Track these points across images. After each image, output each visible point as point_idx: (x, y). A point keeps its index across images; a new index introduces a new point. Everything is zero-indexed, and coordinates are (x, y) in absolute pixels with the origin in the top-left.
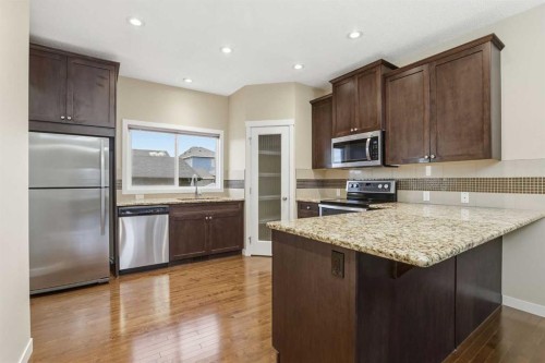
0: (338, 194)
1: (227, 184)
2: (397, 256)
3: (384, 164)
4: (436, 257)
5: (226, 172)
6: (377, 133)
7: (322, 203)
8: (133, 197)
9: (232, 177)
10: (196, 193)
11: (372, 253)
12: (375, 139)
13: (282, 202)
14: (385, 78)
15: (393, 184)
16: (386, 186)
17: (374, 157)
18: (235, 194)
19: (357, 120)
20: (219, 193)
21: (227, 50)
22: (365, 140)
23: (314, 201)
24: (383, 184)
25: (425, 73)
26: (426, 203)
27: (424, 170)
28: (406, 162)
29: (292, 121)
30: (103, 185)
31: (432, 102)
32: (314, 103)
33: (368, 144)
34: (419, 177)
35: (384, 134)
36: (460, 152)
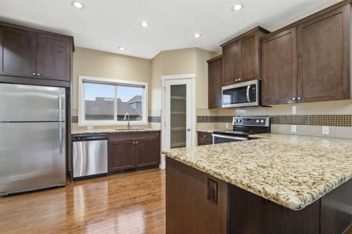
0: (227, 127)
1: (150, 119)
2: (266, 193)
3: (260, 104)
4: (309, 197)
5: (150, 111)
6: (255, 82)
7: (215, 133)
8: (85, 128)
9: (153, 115)
10: (129, 125)
11: (241, 187)
12: (254, 86)
13: (187, 132)
14: (261, 41)
15: (268, 119)
16: (262, 121)
17: (253, 99)
18: (155, 127)
19: (240, 73)
20: (145, 126)
21: (145, 24)
22: (246, 87)
23: (209, 131)
24: (260, 120)
25: (293, 34)
26: (293, 134)
27: (291, 109)
28: (278, 103)
29: (193, 75)
30: (60, 120)
31: (299, 56)
32: (210, 62)
33: (248, 90)
34: (288, 114)
35: (260, 82)
36: (322, 95)
